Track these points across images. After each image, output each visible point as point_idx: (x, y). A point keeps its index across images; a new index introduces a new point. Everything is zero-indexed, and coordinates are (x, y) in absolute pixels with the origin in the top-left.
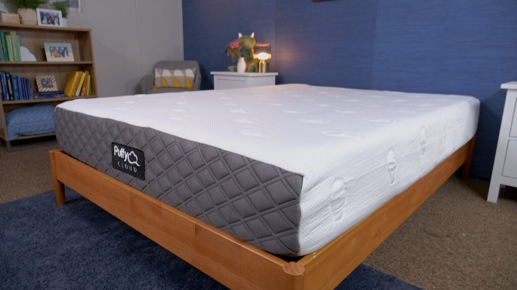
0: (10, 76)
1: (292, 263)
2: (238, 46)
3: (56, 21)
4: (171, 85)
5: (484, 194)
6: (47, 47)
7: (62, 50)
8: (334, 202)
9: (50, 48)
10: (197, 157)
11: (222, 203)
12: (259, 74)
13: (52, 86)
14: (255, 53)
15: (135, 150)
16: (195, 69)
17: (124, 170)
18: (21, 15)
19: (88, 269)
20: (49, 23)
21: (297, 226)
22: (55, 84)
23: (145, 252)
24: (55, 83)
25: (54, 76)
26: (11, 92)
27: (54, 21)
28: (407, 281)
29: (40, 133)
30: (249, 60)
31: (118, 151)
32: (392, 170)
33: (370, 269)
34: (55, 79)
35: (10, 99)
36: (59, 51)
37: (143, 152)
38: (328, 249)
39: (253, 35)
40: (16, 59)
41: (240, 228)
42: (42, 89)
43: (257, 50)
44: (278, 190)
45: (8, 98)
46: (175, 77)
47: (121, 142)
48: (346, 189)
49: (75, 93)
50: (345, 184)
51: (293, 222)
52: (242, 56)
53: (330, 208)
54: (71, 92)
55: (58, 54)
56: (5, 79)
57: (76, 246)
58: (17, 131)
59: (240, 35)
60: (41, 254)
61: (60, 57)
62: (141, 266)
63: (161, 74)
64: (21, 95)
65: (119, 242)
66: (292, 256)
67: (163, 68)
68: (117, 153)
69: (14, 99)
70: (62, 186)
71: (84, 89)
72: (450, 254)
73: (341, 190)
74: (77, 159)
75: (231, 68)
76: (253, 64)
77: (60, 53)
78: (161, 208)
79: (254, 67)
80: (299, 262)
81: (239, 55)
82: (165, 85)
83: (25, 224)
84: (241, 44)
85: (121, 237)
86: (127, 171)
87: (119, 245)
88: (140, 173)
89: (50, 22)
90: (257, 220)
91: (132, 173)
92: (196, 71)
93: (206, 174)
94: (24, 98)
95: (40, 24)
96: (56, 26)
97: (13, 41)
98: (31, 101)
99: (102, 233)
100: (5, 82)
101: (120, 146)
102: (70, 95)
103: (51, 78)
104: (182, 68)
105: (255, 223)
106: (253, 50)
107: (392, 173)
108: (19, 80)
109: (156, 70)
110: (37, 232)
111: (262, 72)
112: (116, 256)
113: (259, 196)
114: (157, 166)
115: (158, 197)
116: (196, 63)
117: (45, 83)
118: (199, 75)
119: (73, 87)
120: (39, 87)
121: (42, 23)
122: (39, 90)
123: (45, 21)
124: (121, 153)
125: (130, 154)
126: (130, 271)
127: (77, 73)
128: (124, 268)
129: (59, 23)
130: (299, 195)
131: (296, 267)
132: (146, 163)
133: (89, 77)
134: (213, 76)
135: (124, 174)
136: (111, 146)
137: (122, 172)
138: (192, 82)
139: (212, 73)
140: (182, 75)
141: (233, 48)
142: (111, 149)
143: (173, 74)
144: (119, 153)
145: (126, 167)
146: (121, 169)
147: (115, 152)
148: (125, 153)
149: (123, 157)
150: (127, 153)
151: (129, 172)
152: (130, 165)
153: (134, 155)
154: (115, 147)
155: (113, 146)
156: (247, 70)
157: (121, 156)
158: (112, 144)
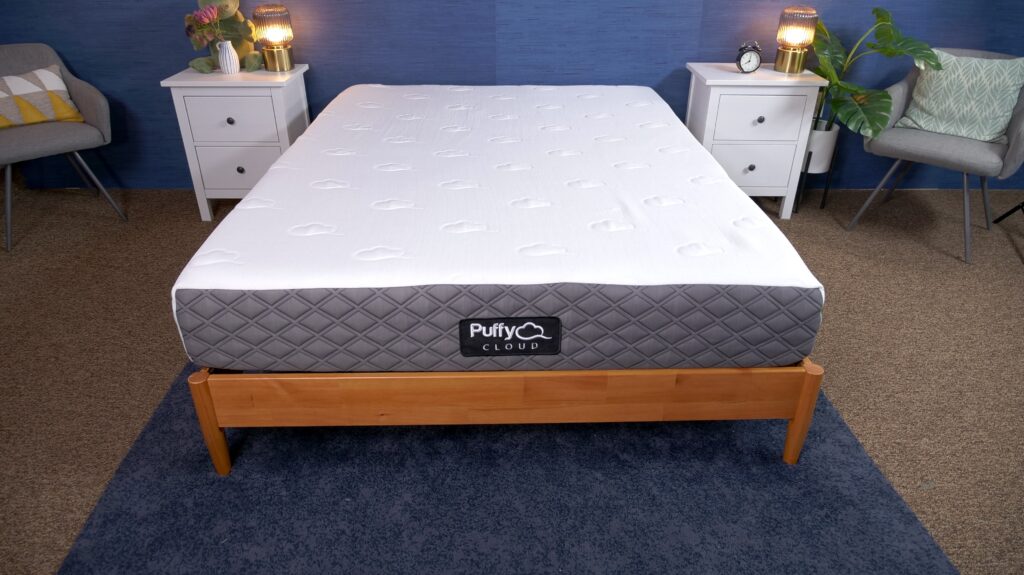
2: (215, 17)
15: (533, 319)
17: (499, 353)
31: (482, 329)
37: (555, 318)
43: (261, 21)
46: (20, 97)
47: (481, 314)
68: (479, 334)
75: (197, 63)
78: (604, 377)
79: (262, 61)
81: (219, 37)
86: (510, 352)
88: (549, 347)
91: (528, 352)
92: (61, 71)
101: (486, 322)
104: (24, 70)
105: (770, 345)
114: (589, 329)
115: (591, 366)
124: (496, 330)
125: (521, 327)
132: (565, 330)
134: (168, 90)
135: (496, 358)
136: (457, 326)
137: (489, 357)
138: (70, 103)
139: (164, 83)
140: (38, 89)
141: (207, 21)
142: (458, 331)
143: (8, 91)
144: (488, 332)
145: (509, 347)
146: (491, 353)
147: (473, 332)
148: (507, 328)
149: (500, 335)
150: (514, 327)
151: (515, 352)
152: (522, 342)
153: (535, 327)
154: (472, 325)
155: (464, 325)
156: (243, 66)
157: (495, 335)
158: (461, 322)
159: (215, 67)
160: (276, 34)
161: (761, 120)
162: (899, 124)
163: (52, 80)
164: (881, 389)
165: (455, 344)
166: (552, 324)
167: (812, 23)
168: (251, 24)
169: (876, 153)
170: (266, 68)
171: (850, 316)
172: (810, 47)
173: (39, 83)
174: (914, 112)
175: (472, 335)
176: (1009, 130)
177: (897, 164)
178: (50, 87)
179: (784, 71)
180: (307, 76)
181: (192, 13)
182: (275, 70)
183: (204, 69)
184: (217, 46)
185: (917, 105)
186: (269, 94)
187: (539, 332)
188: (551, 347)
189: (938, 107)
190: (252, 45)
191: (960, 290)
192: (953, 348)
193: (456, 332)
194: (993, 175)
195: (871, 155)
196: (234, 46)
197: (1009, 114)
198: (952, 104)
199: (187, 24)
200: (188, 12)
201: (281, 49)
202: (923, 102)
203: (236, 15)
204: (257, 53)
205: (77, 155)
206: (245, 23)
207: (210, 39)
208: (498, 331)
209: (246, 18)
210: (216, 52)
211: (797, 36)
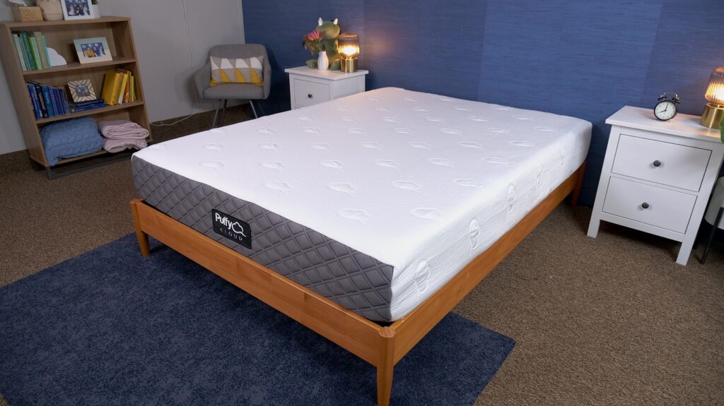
0: (41, 87)
1: (386, 327)
2: (318, 37)
3: (85, 10)
4: (233, 80)
5: (584, 227)
6: (78, 44)
7: (96, 47)
8: (419, 279)
9: (81, 45)
10: (303, 239)
11: (329, 279)
12: (346, 75)
13: (88, 94)
14: (339, 44)
15: (239, 221)
16: (262, 57)
17: (228, 237)
18: (43, 7)
19: (200, 325)
20: (77, 15)
21: (389, 302)
22: (92, 91)
23: (249, 306)
24: (92, 89)
25: (89, 81)
26: (44, 108)
27: (82, 10)
28: (488, 326)
29: (83, 154)
30: (332, 53)
31: (220, 218)
32: (474, 236)
33: (456, 316)
34: (91, 85)
35: (44, 117)
36: (92, 49)
37: (248, 225)
38: (415, 313)
39: (336, 22)
40: (45, 67)
41: (345, 300)
42: (77, 99)
43: (342, 42)
44: (374, 276)
45: (41, 115)
46: (237, 69)
47: (223, 210)
48: (429, 266)
49: (118, 100)
50: (429, 262)
51: (386, 300)
52: (324, 49)
53: (415, 284)
54: (113, 99)
55: (92, 53)
56: (35, 92)
57: (181, 302)
58: (57, 155)
59: (320, 23)
60: (150, 312)
61: (95, 56)
62: (248, 320)
63: (219, 65)
64: (56, 110)
65: (220, 297)
66: (386, 322)
67: (222, 57)
68: (219, 220)
69: (48, 117)
70: (146, 236)
71: (127, 94)
72: (532, 298)
73: (425, 267)
74: (166, 214)
75: (309, 62)
76: (338, 60)
77: (94, 52)
78: (270, 275)
79: (339, 65)
80: (391, 327)
81: (320, 49)
82: (226, 80)
83: (119, 279)
84: (321, 34)
85: (221, 291)
86: (232, 238)
87: (222, 299)
88: (247, 242)
89: (78, 12)
90: (358, 296)
91: (237, 241)
92: (264, 60)
93: (312, 254)
94: (59, 114)
95: (67, 18)
96: (86, 17)
97: (39, 43)
98: (68, 116)
99: (201, 287)
100: (36, 95)
101: (222, 215)
102: (111, 104)
103: (86, 83)
104: (246, 57)
105: (357, 297)
106: (337, 43)
107: (474, 239)
108: (51, 92)
109: (211, 58)
110: (135, 288)
111: (348, 72)
112: (222, 312)
113: (359, 278)
114: (263, 239)
115: (266, 265)
116: (262, 49)
117: (79, 91)
118: (268, 67)
119: (114, 94)
120: (73, 97)
121: (69, 15)
122: (75, 101)
123: (72, 12)
124: (224, 221)
125: (235, 224)
126: (240, 326)
127: (118, 75)
128: (233, 323)
129: (88, 12)
130: (390, 282)
131: (388, 331)
132: (252, 235)
133: (132, 78)
134: (288, 74)
135: (227, 239)
136: (211, 212)
138: (260, 75)
139: (287, 70)
140: (248, 66)
141: (312, 39)
143: (235, 66)
144: (222, 221)
145: (230, 234)
146: (225, 235)
147: (217, 217)
148: (229, 222)
149: (226, 225)
150: (232, 223)
152: (234, 233)
153: (240, 226)
154: (217, 214)
155: (214, 212)
156: (330, 67)
157: (224, 224)
158: (213, 209)
159: (316, 66)
160: (350, 50)
161: (657, 164)
163: (257, 63)
173: (249, 63)
175: (216, 220)
178: (253, 66)
179: (707, 125)
180: (366, 76)
181: (307, 34)
182: (344, 71)
183: (311, 66)
184: (319, 54)
186: (328, 84)
187: (241, 230)
199: (304, 40)
201: (351, 59)
205: (251, 102)
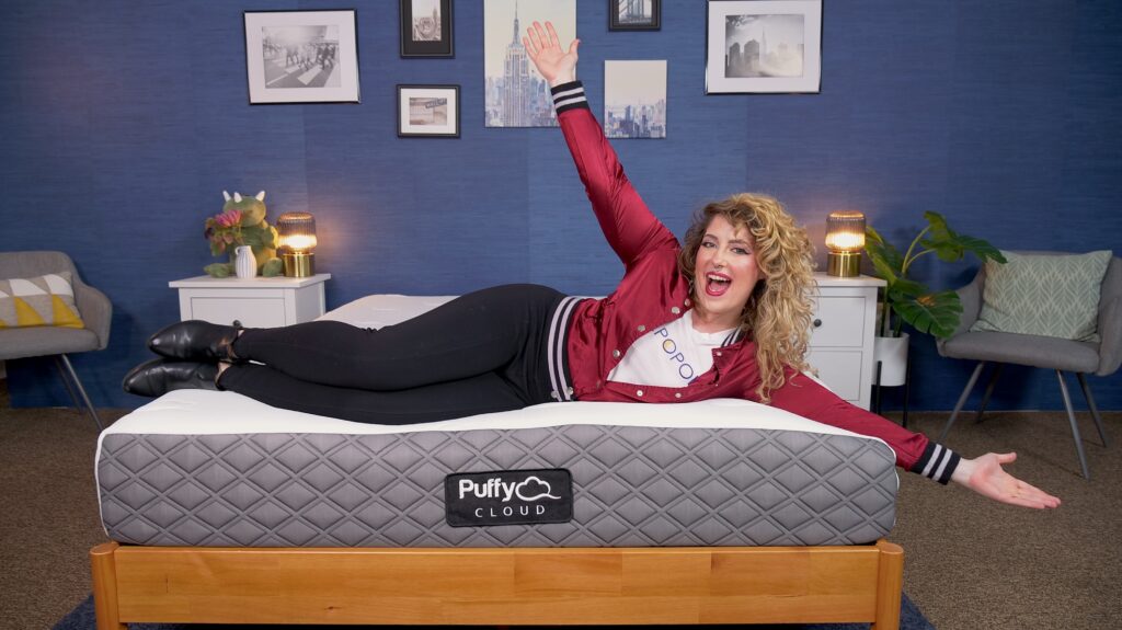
4: (9, 321)
15: (540, 472)
31: (473, 487)
37: (566, 471)
39: (261, 196)
43: (285, 229)
46: (20, 298)
52: (246, 241)
68: (469, 494)
75: (215, 269)
76: (275, 258)
78: (618, 556)
88: (558, 511)
91: (528, 519)
92: (72, 277)
101: (483, 476)
104: (33, 273)
115: (611, 540)
124: (491, 488)
125: (525, 483)
132: (577, 487)
134: (176, 290)
135: (494, 529)
136: (443, 484)
137: (484, 528)
138: (74, 309)
139: (173, 284)
140: (42, 292)
141: (228, 224)
142: (443, 490)
143: (9, 291)
144: (481, 491)
145: (508, 511)
146: (485, 522)
147: (462, 490)
148: (504, 485)
149: (497, 495)
150: (513, 484)
151: (516, 519)
152: (524, 503)
153: (540, 482)
154: (462, 482)
155: (451, 481)
157: (490, 496)
158: (449, 476)
159: (232, 273)
160: (300, 242)
161: (818, 324)
162: (975, 328)
163: (59, 284)
164: (997, 609)
165: (439, 510)
166: (561, 478)
167: (859, 226)
168: (274, 231)
169: (952, 356)
170: (285, 275)
171: (948, 531)
172: (861, 250)
173: (45, 287)
174: (988, 313)
175: (462, 496)
176: (1098, 324)
177: (979, 368)
178: (55, 291)
179: (838, 276)
180: (327, 284)
181: (213, 215)
182: (292, 276)
183: (218, 274)
184: (236, 251)
185: (990, 306)
186: (281, 296)
187: (544, 489)
188: (561, 510)
189: (1013, 306)
190: (273, 252)
191: (1083, 506)
192: (1085, 565)
193: (442, 493)
194: (1091, 371)
195: (949, 359)
196: (255, 252)
197: (1094, 311)
198: (1028, 303)
199: (207, 226)
200: (210, 216)
201: (301, 255)
202: (996, 303)
203: (261, 224)
204: (277, 259)
205: (65, 358)
206: (269, 229)
207: (229, 242)
208: (493, 488)
209: (269, 224)
210: (235, 257)
211: (847, 241)
